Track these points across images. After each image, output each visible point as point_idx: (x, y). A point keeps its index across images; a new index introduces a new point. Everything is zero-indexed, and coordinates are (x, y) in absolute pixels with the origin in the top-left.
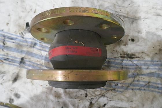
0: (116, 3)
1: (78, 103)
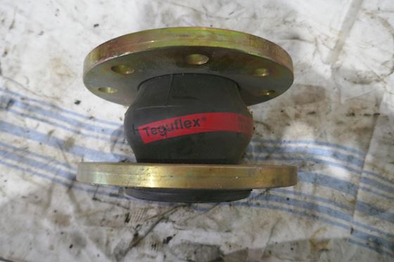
0: (202, 10)
1: (108, 236)
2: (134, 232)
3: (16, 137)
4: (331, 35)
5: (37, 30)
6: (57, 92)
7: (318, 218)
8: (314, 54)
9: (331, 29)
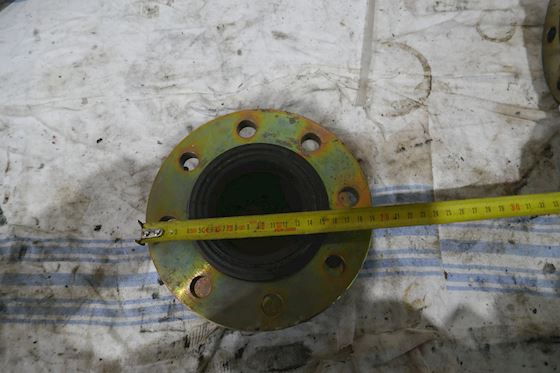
2: (198, 355)
3: (37, 288)
4: (352, 76)
5: (36, 164)
6: (72, 223)
7: (403, 273)
8: (340, 101)
9: (350, 70)
